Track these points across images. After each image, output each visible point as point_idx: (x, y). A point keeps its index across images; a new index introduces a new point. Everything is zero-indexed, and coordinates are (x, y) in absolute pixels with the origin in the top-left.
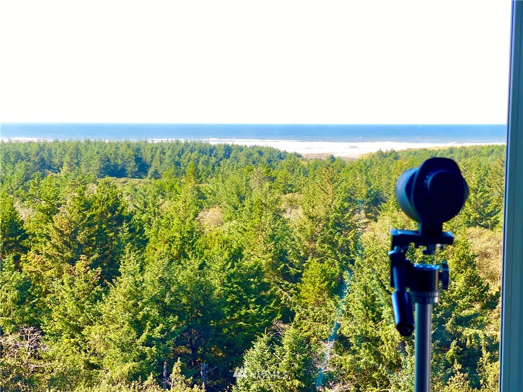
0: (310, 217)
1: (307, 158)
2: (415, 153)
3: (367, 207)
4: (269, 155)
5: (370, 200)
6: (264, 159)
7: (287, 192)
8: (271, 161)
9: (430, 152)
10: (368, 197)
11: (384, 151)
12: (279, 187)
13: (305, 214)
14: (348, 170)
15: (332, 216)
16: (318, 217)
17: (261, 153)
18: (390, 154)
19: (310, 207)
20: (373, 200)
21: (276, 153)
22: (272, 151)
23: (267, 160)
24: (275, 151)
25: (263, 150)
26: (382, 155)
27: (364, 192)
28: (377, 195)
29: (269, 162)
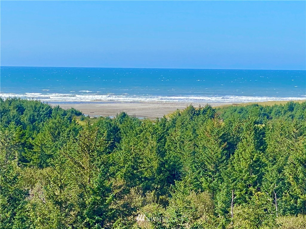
0: (57, 203)
1: (89, 117)
2: (242, 109)
3: (159, 186)
4: (32, 112)
5: (163, 178)
6: (25, 118)
7: (44, 165)
8: (34, 121)
9: (261, 109)
10: (159, 171)
11: (196, 107)
12: (33, 158)
13: (50, 198)
14: (137, 134)
15: (89, 200)
16: (69, 202)
17: (21, 109)
18: (205, 111)
19: (57, 188)
20: (168, 177)
21: (44, 110)
22: (38, 106)
23: (30, 119)
24: (42, 105)
25: (24, 105)
26: (193, 112)
27: (155, 164)
28: (174, 170)
29: (32, 123)
